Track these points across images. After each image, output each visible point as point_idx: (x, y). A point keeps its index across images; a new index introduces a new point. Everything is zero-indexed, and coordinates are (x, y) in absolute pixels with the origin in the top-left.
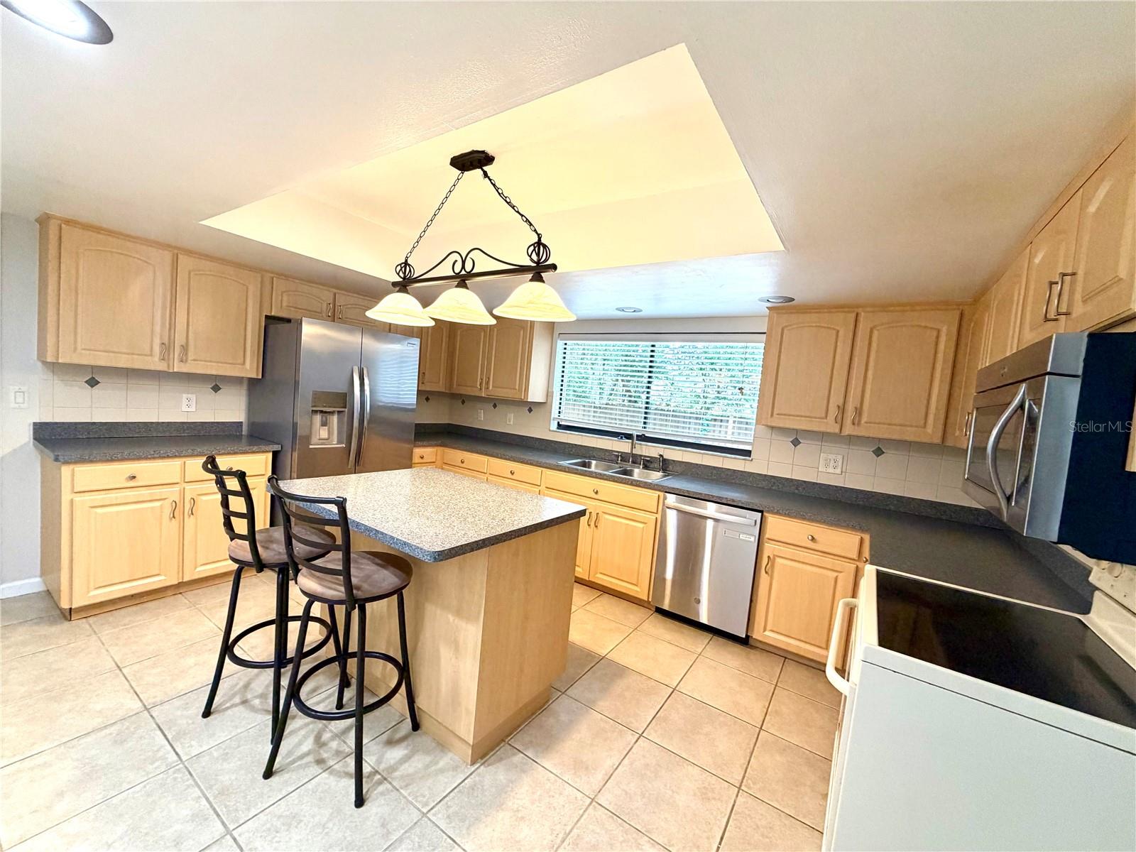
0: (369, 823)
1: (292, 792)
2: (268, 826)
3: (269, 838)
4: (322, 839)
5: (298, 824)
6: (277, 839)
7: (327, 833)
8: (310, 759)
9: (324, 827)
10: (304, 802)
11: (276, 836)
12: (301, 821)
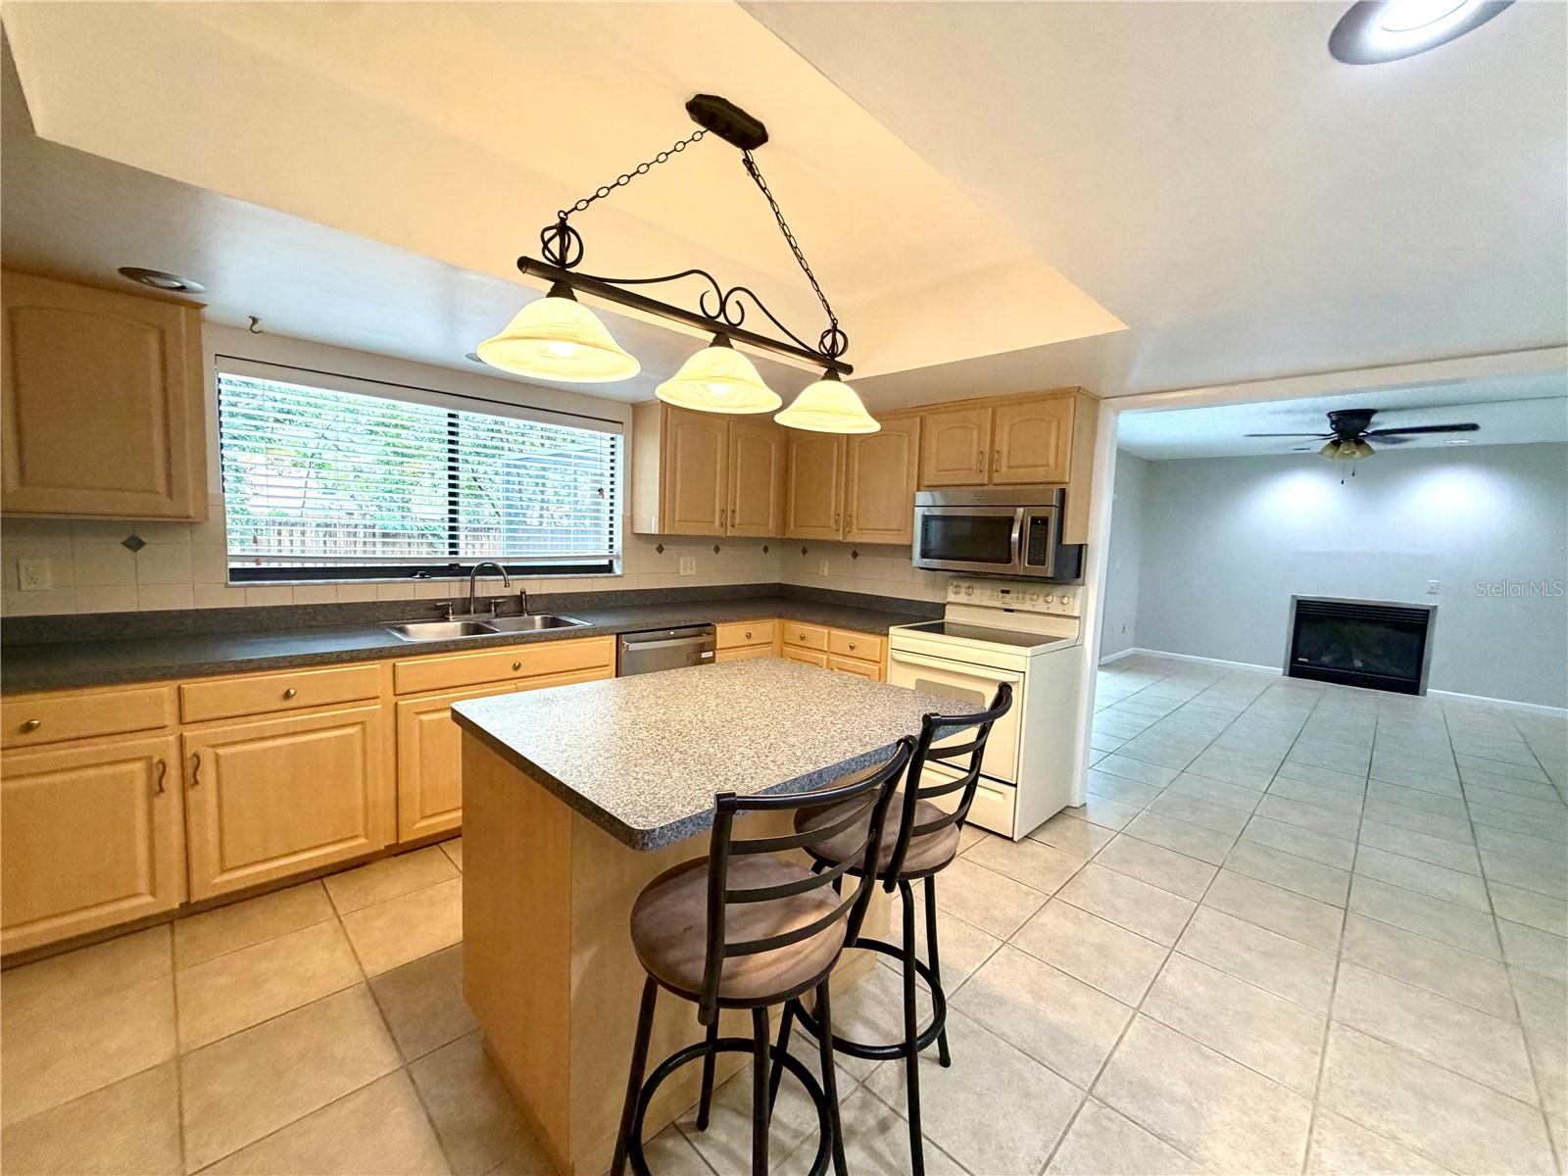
0: (966, 1051)
1: (941, 1149)
2: (996, 1162)
3: (1011, 1155)
4: (996, 1093)
5: (985, 1125)
6: (1011, 1144)
7: (988, 1089)
8: (880, 1144)
9: (979, 1095)
10: (952, 1127)
11: (1008, 1147)
12: (980, 1123)
